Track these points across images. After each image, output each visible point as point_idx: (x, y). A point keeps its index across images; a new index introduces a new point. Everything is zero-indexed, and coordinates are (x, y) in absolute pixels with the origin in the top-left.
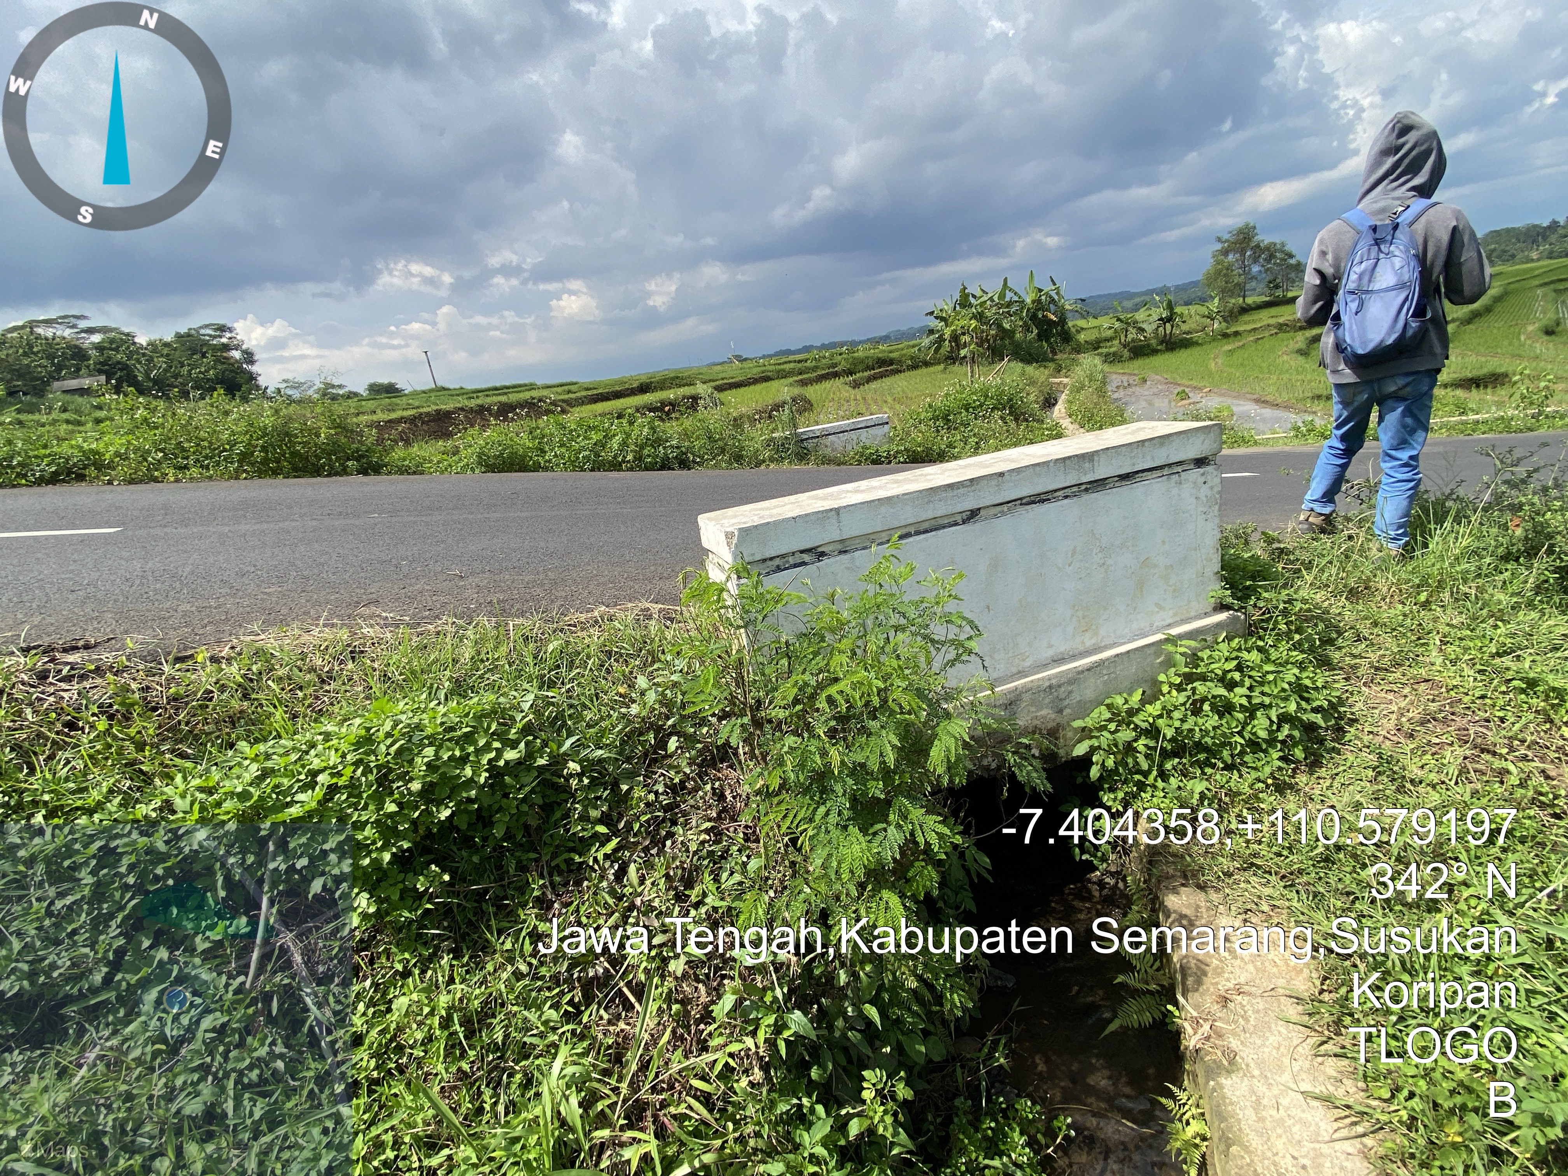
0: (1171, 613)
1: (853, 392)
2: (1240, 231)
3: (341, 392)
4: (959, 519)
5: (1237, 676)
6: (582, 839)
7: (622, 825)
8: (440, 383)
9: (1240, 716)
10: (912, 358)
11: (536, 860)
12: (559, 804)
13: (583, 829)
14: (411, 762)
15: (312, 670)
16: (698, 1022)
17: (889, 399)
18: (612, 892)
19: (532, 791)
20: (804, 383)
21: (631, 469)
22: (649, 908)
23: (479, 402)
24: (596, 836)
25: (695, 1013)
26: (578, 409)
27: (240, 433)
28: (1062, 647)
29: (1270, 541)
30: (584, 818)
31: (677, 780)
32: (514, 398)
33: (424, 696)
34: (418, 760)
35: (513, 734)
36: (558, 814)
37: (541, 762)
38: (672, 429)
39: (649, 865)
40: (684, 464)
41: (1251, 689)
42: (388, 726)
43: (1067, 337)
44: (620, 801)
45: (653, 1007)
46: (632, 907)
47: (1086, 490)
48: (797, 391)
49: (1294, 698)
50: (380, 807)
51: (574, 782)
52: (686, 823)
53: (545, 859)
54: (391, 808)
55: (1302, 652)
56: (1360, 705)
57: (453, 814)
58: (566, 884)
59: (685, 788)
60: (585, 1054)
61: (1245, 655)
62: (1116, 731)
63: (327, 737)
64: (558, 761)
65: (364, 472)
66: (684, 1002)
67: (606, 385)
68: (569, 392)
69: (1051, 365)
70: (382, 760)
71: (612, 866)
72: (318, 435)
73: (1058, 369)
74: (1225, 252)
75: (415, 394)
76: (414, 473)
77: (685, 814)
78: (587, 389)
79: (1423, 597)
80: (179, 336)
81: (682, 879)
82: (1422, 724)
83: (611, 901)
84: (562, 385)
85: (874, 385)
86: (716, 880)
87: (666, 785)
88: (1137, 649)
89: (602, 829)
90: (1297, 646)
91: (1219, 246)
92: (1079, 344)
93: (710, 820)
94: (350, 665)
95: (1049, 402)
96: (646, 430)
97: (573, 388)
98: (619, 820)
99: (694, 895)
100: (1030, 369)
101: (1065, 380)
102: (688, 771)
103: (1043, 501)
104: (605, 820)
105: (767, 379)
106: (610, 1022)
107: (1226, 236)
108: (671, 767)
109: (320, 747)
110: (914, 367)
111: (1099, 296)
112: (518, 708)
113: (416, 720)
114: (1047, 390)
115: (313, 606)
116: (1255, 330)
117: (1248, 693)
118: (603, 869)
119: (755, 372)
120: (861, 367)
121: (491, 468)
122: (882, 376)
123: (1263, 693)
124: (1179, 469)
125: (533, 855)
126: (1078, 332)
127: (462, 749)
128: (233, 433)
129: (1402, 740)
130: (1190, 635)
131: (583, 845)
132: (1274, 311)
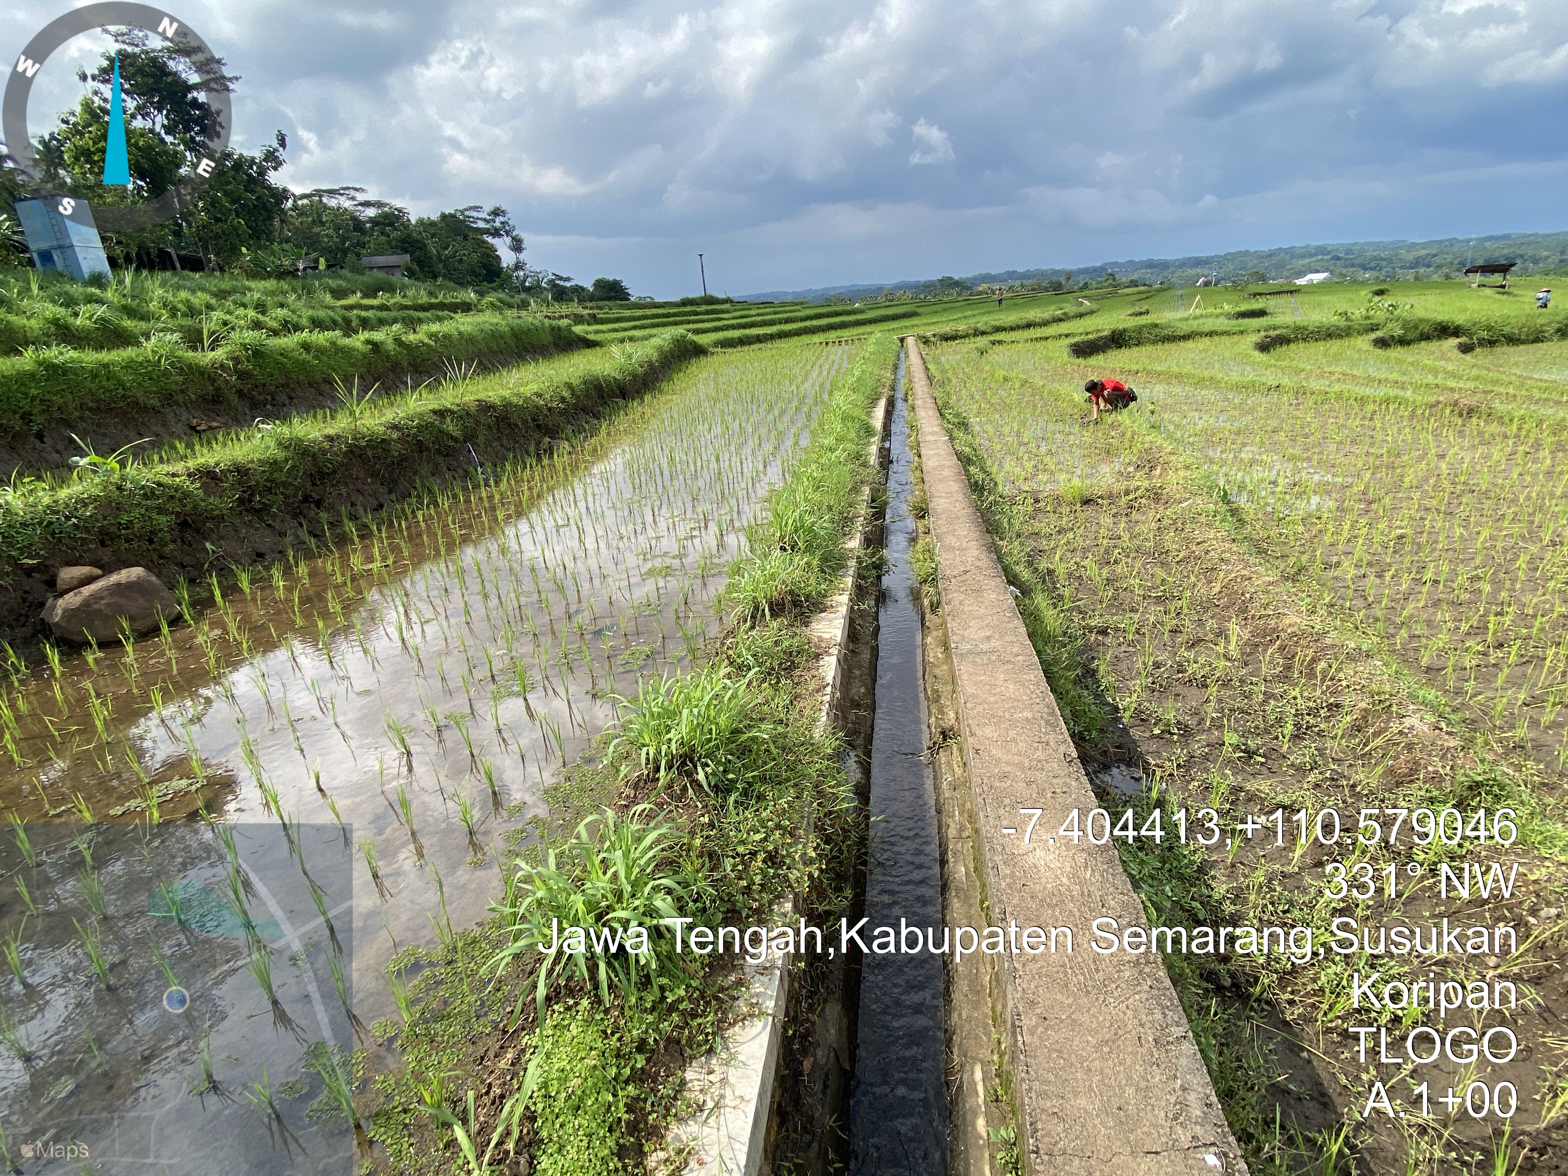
80: (444, 216)
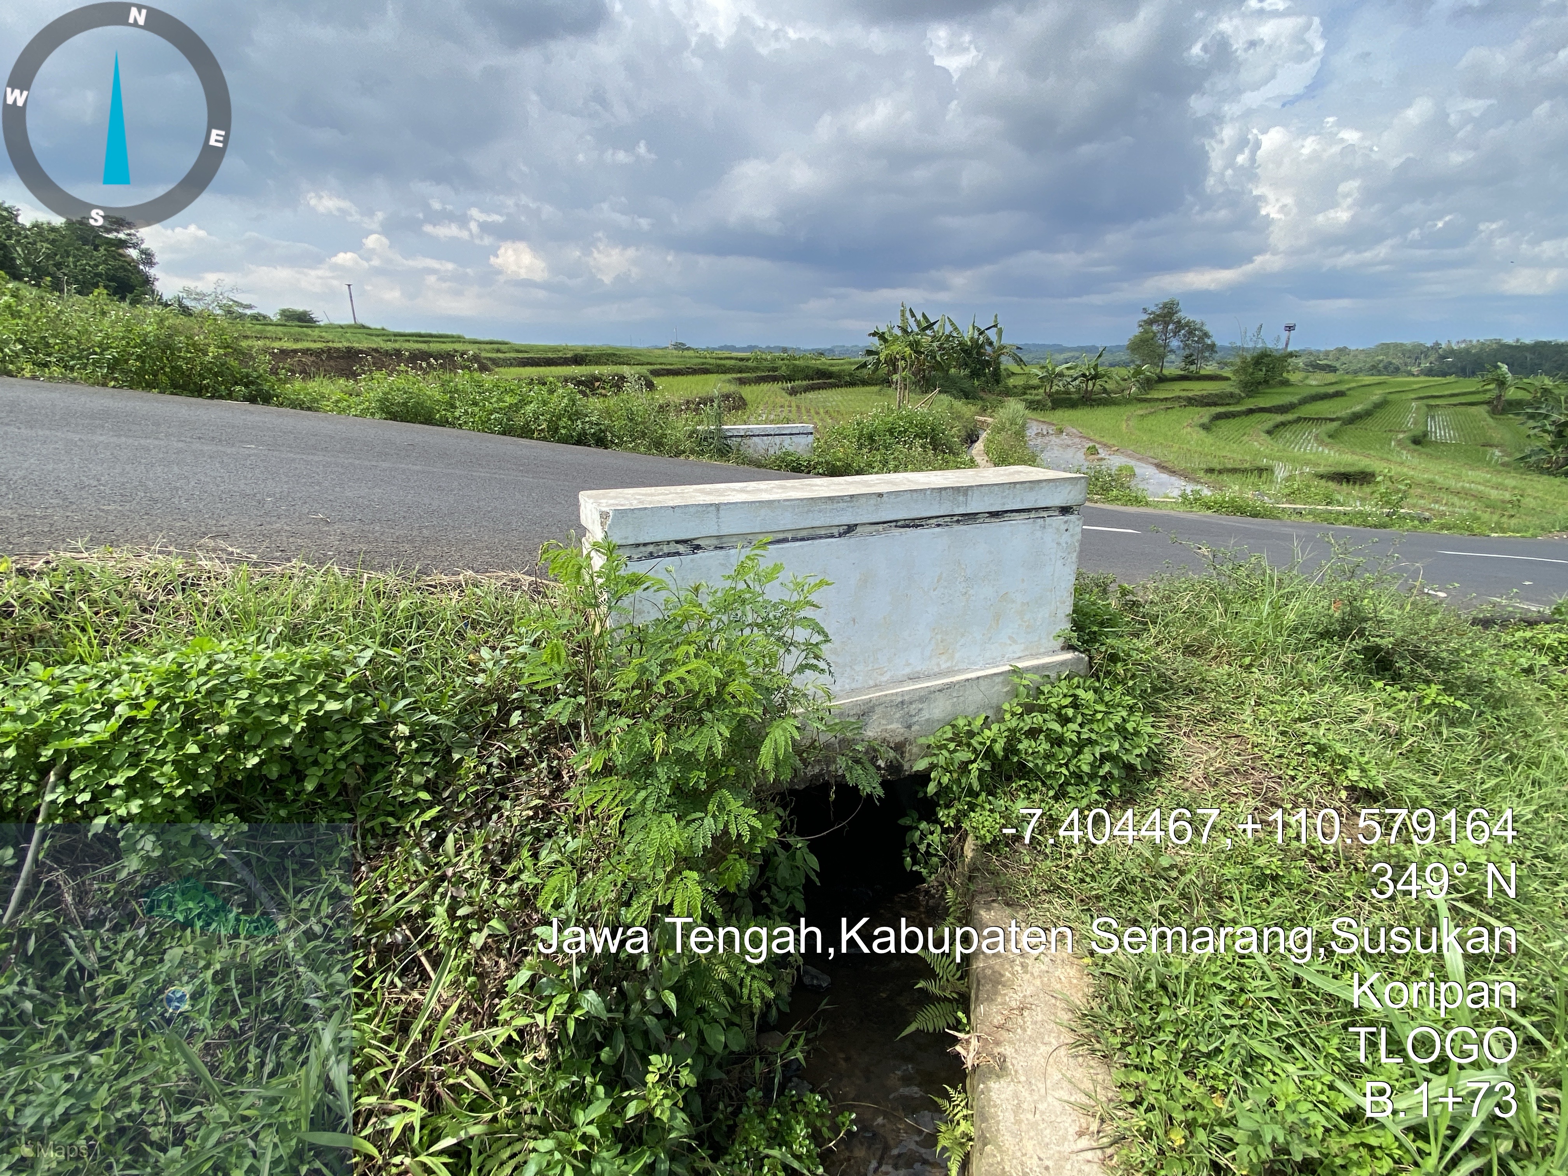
0: (1022, 647)
1: (789, 398)
2: (1165, 306)
3: (248, 312)
4: (835, 531)
5: (1070, 712)
6: (402, 804)
7: (446, 794)
8: (361, 321)
9: (1069, 750)
10: (850, 375)
11: (350, 821)
12: (383, 766)
13: (405, 794)
14: (221, 704)
15: (135, 596)
16: (494, 996)
17: (822, 411)
18: (425, 861)
19: (354, 749)
20: (742, 382)
21: (545, 439)
22: (460, 879)
23: (397, 346)
24: (417, 801)
25: (492, 988)
26: (502, 370)
27: (115, 338)
28: (920, 667)
29: (1124, 592)
30: (406, 782)
31: (514, 755)
32: (434, 347)
33: (253, 638)
34: (230, 702)
35: (341, 688)
36: (380, 776)
37: (368, 720)
38: (594, 405)
39: (468, 837)
40: (601, 442)
41: (1081, 725)
42: (202, 665)
43: (997, 377)
44: (449, 769)
45: (447, 979)
46: (443, 878)
47: (958, 521)
48: (732, 388)
49: (1118, 738)
50: (180, 747)
51: (400, 745)
52: (517, 798)
53: (359, 820)
54: (193, 749)
55: (1135, 697)
56: (1177, 752)
57: (262, 763)
58: (379, 848)
59: (523, 764)
60: (369, 1020)
61: (1080, 692)
62: (955, 751)
63: (135, 668)
64: (387, 722)
65: (252, 400)
66: (481, 976)
67: (538, 351)
68: (498, 351)
69: (980, 403)
70: (191, 696)
71: (429, 834)
72: (206, 354)
73: (984, 410)
74: (1150, 322)
75: (330, 327)
76: (309, 409)
77: (517, 789)
78: (518, 351)
79: (1247, 661)
81: (501, 853)
82: (1226, 774)
83: (422, 868)
84: (491, 343)
85: (811, 395)
86: (535, 856)
87: (501, 758)
88: (986, 677)
89: (424, 795)
90: (1129, 692)
91: (1145, 317)
92: (1007, 388)
93: (541, 798)
94: (179, 597)
95: (971, 438)
96: (566, 401)
97: (502, 347)
98: (444, 789)
99: (510, 870)
100: (958, 404)
101: (990, 420)
102: (526, 745)
103: (917, 526)
104: (427, 786)
105: (706, 371)
106: (403, 991)
107: (1154, 309)
108: (511, 741)
109: (126, 676)
110: (852, 384)
111: (1035, 345)
112: (353, 663)
113: (237, 663)
114: (971, 426)
115: (153, 531)
116: (1166, 399)
117: (1078, 729)
118: (419, 836)
119: (694, 362)
120: (801, 375)
121: (393, 416)
122: (819, 387)
123: (1091, 730)
124: (1045, 514)
125: (347, 815)
126: (1009, 376)
127: (282, 698)
128: (107, 336)
129: (1207, 787)
130: (1036, 669)
131: (403, 809)
132: (1186, 385)
